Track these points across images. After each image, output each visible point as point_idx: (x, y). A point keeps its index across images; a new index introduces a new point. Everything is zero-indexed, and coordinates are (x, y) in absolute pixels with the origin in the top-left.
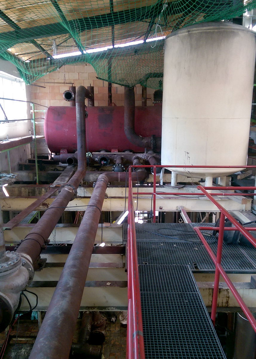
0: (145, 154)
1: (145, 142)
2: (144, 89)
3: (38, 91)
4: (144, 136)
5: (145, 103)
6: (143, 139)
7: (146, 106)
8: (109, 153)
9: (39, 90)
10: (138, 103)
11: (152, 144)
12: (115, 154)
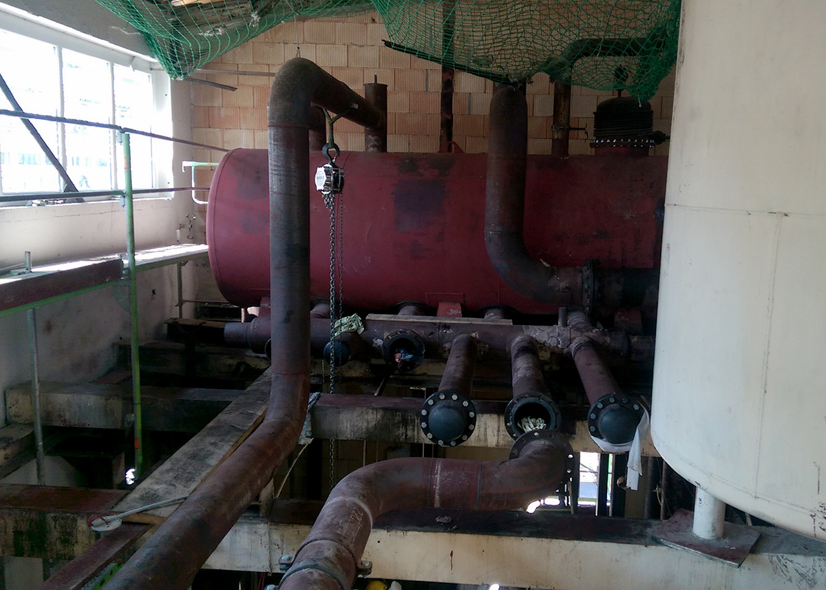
0: (558, 328)
1: (563, 285)
2: (563, 95)
3: (217, 103)
4: (559, 263)
5: (561, 145)
6: (552, 273)
7: (568, 154)
8: (428, 319)
9: (219, 99)
10: (539, 145)
11: (585, 296)
12: (447, 326)
